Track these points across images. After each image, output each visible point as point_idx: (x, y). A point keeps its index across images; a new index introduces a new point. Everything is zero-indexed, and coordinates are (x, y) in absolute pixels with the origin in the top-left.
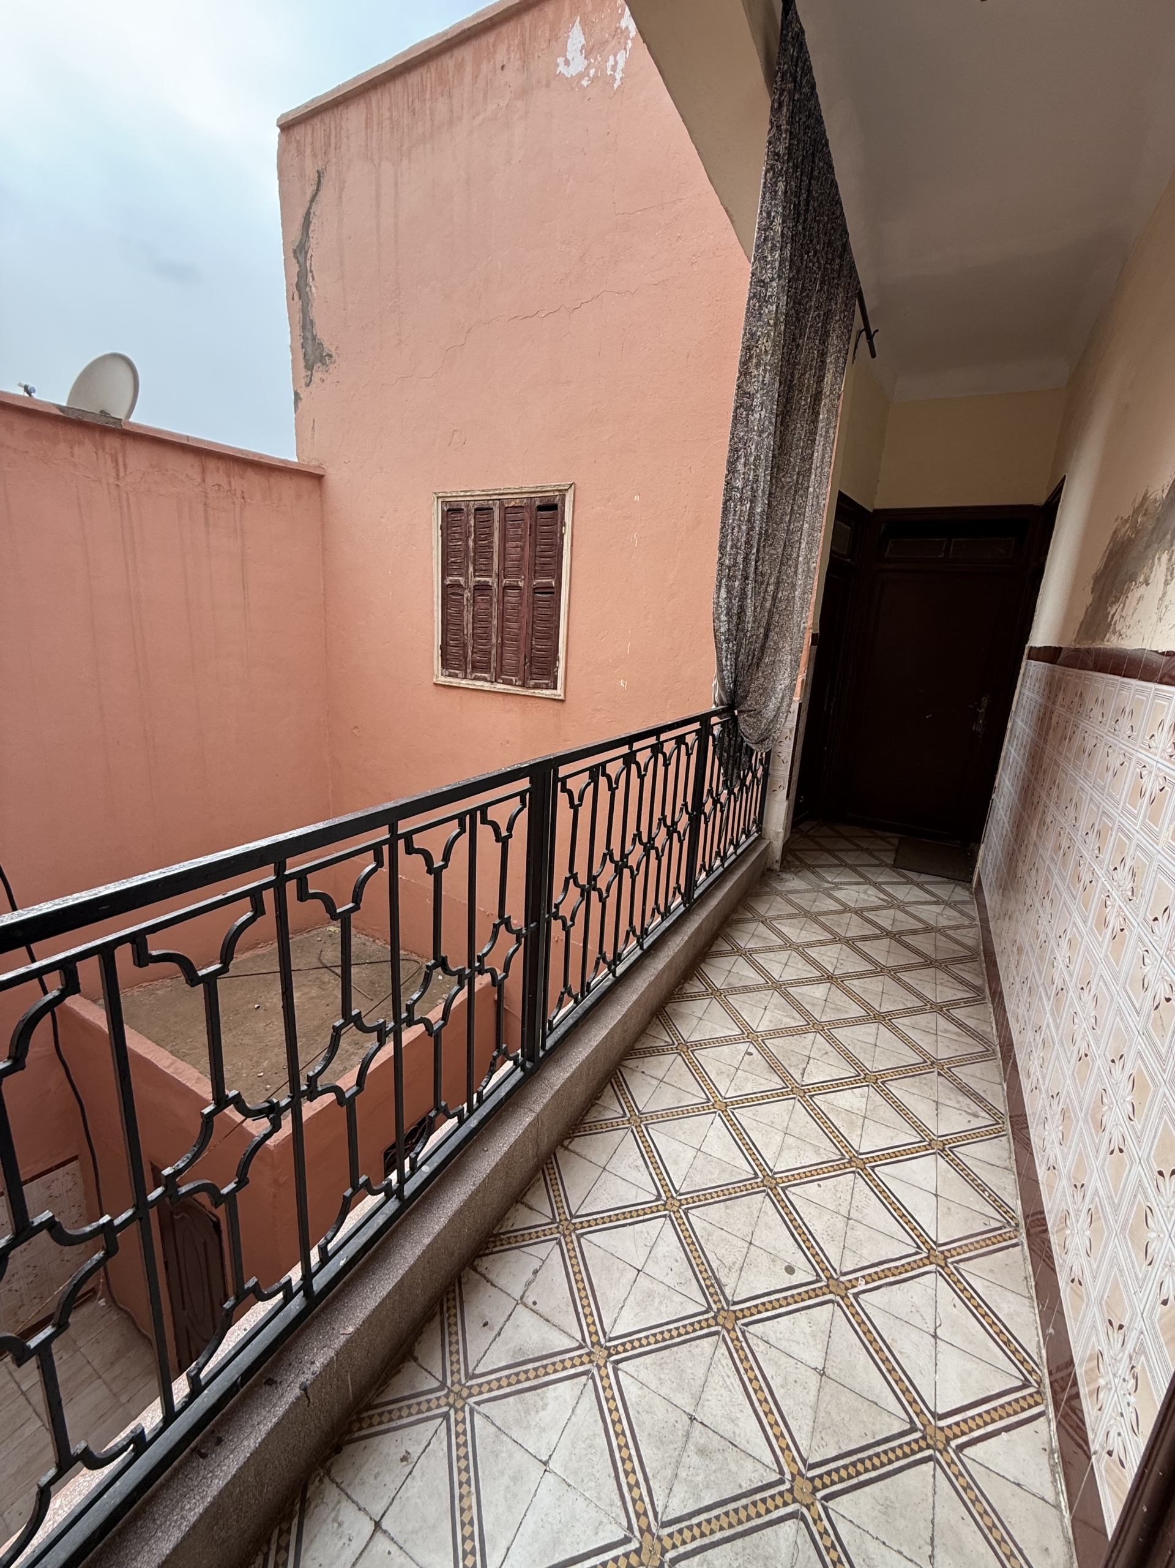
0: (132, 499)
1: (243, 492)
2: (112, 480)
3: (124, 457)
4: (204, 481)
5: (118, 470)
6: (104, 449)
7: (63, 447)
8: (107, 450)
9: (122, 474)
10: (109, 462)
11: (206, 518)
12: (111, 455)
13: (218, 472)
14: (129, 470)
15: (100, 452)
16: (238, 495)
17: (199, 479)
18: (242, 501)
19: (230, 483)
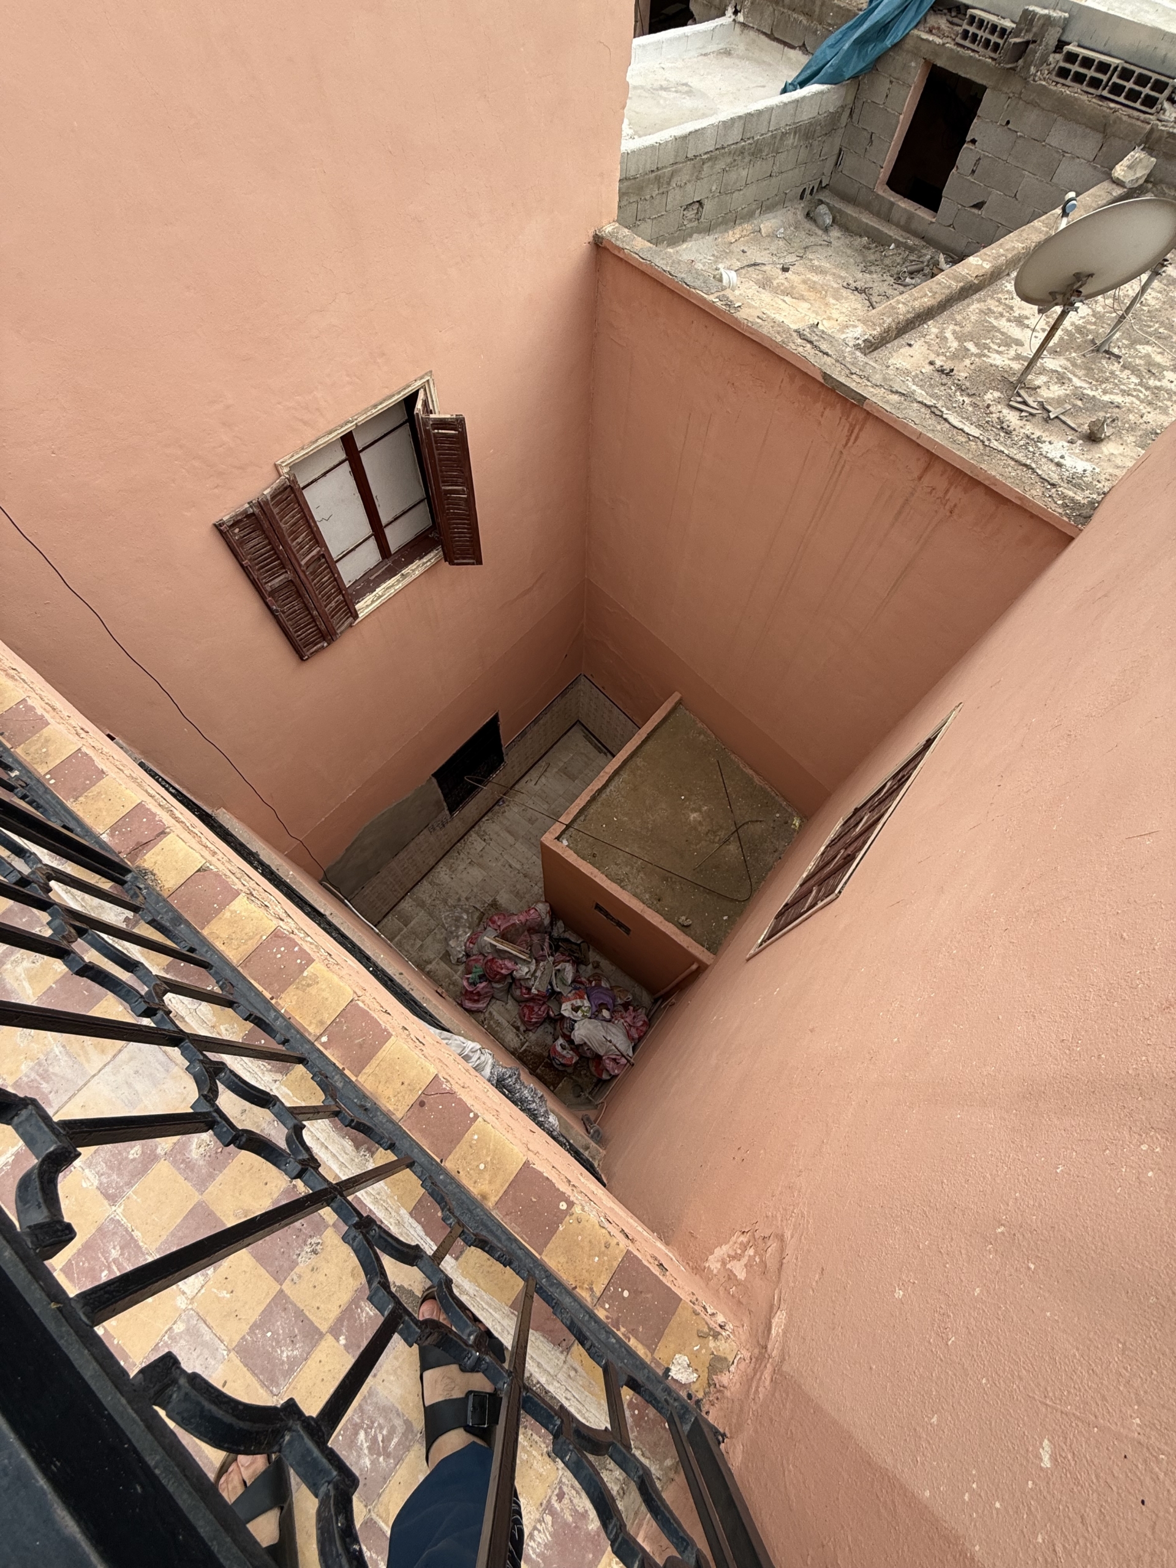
0: (847, 467)
1: (955, 506)
2: (840, 447)
3: (861, 430)
4: (920, 478)
5: (849, 440)
6: (848, 417)
7: (819, 406)
8: (850, 420)
9: (850, 444)
10: (846, 429)
11: (900, 513)
12: (851, 425)
13: (942, 475)
14: (857, 443)
15: (843, 420)
16: (947, 507)
17: (916, 475)
18: (948, 514)
19: (947, 491)
